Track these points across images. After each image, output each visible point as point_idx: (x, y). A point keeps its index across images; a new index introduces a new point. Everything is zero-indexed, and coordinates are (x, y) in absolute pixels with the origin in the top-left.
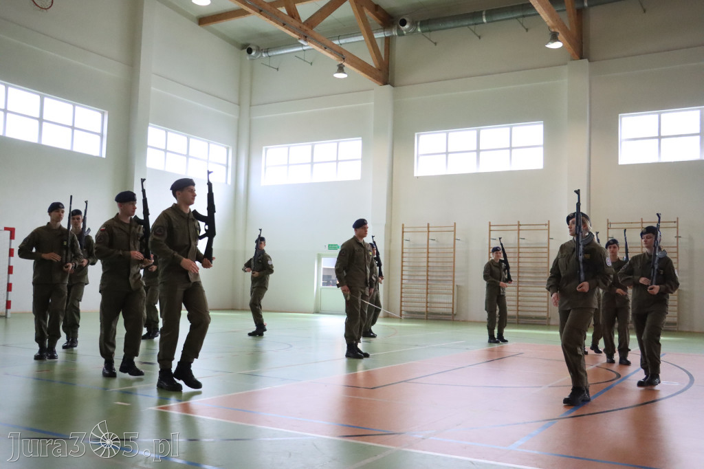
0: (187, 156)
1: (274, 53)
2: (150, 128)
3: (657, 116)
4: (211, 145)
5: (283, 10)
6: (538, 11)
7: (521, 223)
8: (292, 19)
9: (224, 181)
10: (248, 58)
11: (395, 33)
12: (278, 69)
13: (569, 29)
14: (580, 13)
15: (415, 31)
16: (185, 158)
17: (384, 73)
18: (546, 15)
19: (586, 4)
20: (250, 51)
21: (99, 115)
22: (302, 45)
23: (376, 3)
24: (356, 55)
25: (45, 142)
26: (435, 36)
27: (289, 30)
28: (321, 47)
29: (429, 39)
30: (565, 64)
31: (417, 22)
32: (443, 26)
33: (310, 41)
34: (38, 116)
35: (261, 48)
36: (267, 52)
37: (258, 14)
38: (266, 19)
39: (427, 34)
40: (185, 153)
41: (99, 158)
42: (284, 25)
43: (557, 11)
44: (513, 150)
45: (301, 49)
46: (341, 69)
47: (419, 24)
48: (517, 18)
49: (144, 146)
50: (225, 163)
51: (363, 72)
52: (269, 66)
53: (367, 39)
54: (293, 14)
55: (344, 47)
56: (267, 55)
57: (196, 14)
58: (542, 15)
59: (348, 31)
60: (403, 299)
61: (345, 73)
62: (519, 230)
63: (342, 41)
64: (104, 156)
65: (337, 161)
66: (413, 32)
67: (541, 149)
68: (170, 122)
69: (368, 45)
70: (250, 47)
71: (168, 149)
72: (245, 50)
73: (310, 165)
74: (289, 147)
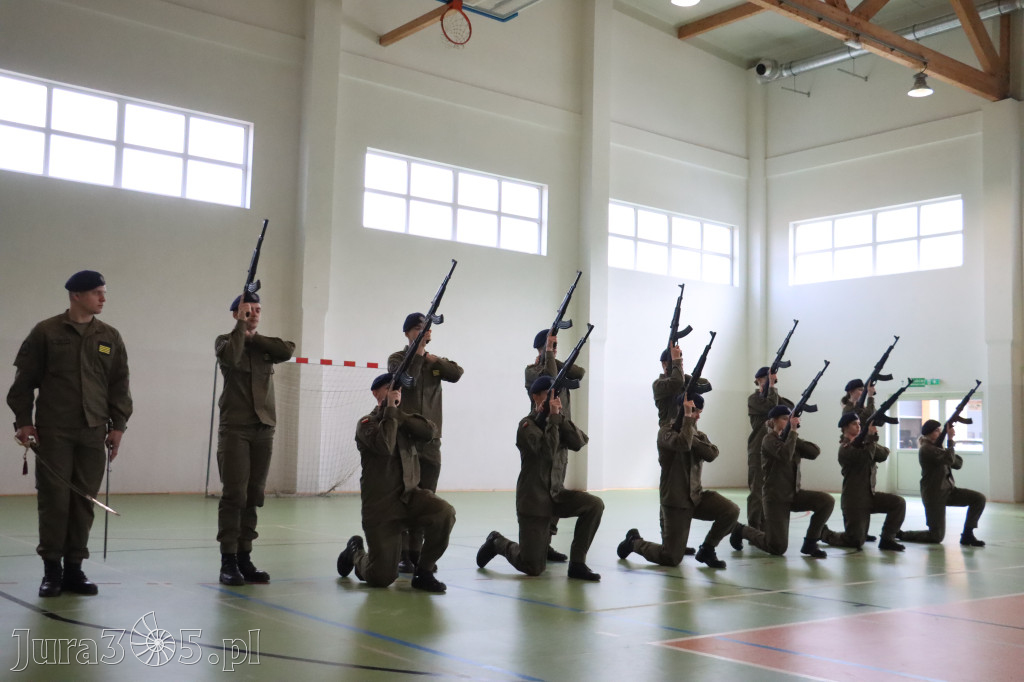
0: (669, 245)
1: (803, 69)
2: (611, 206)
4: (705, 225)
8: (834, 9)
9: (729, 282)
10: (759, 81)
11: (1020, 5)
12: (809, 94)
16: (666, 248)
17: (1001, 79)
20: (761, 70)
21: (536, 192)
22: (850, 49)
24: (947, 54)
25: (462, 238)
27: (829, 27)
28: (884, 50)
33: (865, 42)
34: (450, 201)
35: (780, 63)
36: (790, 68)
37: (776, 8)
38: (791, 14)
40: (666, 241)
41: (537, 257)
42: (820, 19)
45: (847, 56)
46: (921, 82)
49: (604, 234)
50: (729, 252)
51: (961, 81)
52: (795, 91)
53: (968, 23)
55: (920, 42)
56: (789, 73)
57: (673, 23)
59: (931, 16)
61: (928, 88)
63: (920, 34)
64: (544, 253)
65: (919, 238)
68: (641, 195)
69: (968, 34)
70: (762, 62)
71: (639, 236)
72: (754, 69)
73: (871, 248)
74: (833, 220)
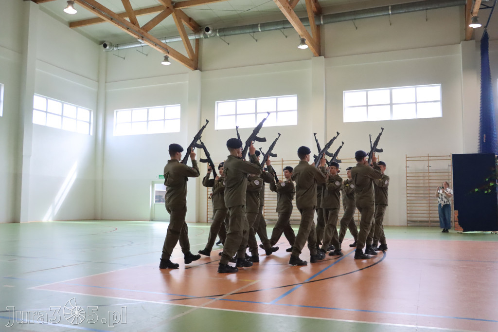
0: (62, 116)
1: (122, 48)
2: (35, 97)
3: (365, 93)
4: (78, 108)
5: (127, 19)
6: (293, 25)
7: (284, 160)
8: (133, 25)
9: (88, 133)
10: (104, 51)
11: (202, 36)
12: (124, 58)
13: (312, 37)
14: (319, 27)
15: (215, 35)
16: (61, 117)
17: (195, 62)
18: (297, 27)
19: (322, 22)
20: (105, 46)
22: (141, 43)
23: (190, 16)
24: (176, 50)
26: (228, 38)
27: (131, 32)
28: (153, 44)
29: (225, 41)
30: (311, 59)
31: (216, 30)
32: (233, 33)
33: (145, 40)
35: (113, 44)
36: (117, 47)
37: (110, 21)
38: (116, 25)
39: (223, 38)
40: (61, 114)
42: (128, 29)
43: (305, 26)
44: (278, 113)
45: (140, 45)
46: (166, 59)
47: (217, 31)
48: (280, 29)
49: (31, 109)
50: (89, 121)
51: (181, 61)
52: (119, 56)
53: (184, 40)
54: (134, 22)
55: (167, 44)
56: (117, 49)
57: (67, 20)
58: (295, 28)
59: (171, 34)
60: (209, 210)
61: (169, 62)
62: (283, 164)
63: (167, 41)
64: (1, 115)
65: (164, 120)
66: (214, 36)
67: (296, 112)
68: (49, 93)
69: (184, 44)
70: (105, 43)
71: (48, 111)
72: (102, 45)
73: (146, 123)
74: (132, 111)
